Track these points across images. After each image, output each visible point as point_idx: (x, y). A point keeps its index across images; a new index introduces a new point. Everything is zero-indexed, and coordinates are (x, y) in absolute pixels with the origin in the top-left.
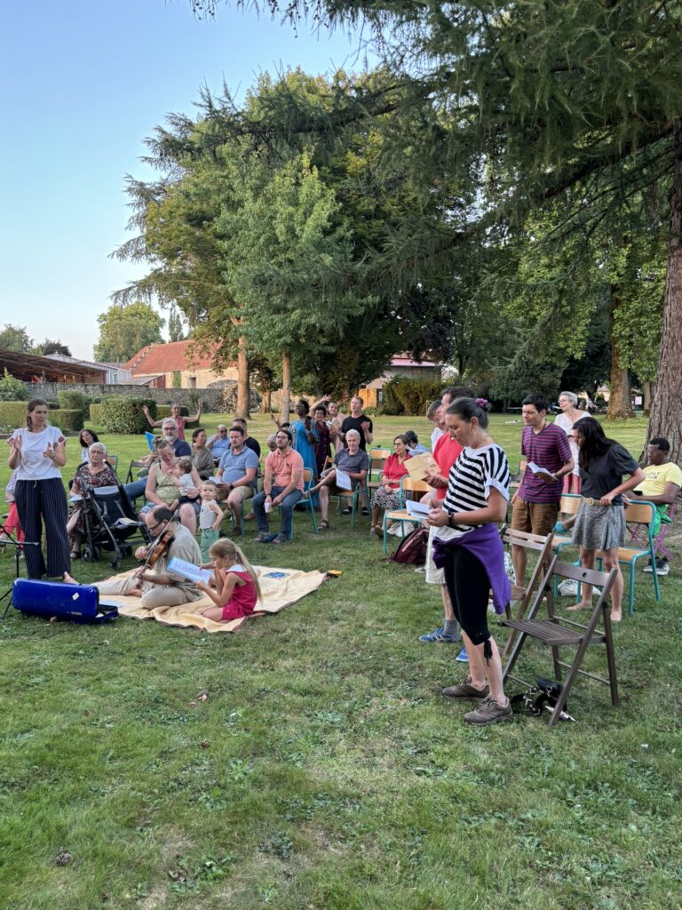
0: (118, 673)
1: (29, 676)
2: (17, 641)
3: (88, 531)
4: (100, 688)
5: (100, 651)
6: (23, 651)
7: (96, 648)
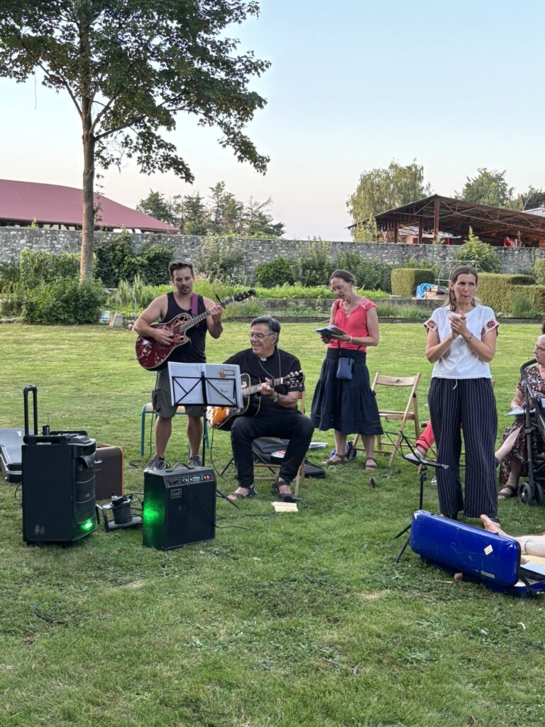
0: (528, 675)
1: (410, 648)
2: (407, 595)
3: (529, 460)
4: (498, 690)
5: (510, 636)
6: (410, 612)
7: (506, 632)
